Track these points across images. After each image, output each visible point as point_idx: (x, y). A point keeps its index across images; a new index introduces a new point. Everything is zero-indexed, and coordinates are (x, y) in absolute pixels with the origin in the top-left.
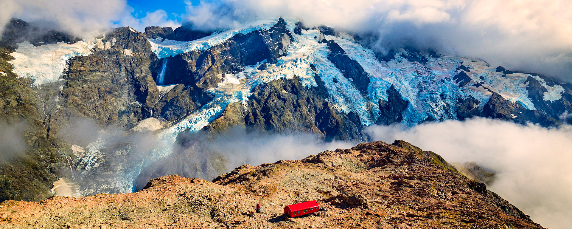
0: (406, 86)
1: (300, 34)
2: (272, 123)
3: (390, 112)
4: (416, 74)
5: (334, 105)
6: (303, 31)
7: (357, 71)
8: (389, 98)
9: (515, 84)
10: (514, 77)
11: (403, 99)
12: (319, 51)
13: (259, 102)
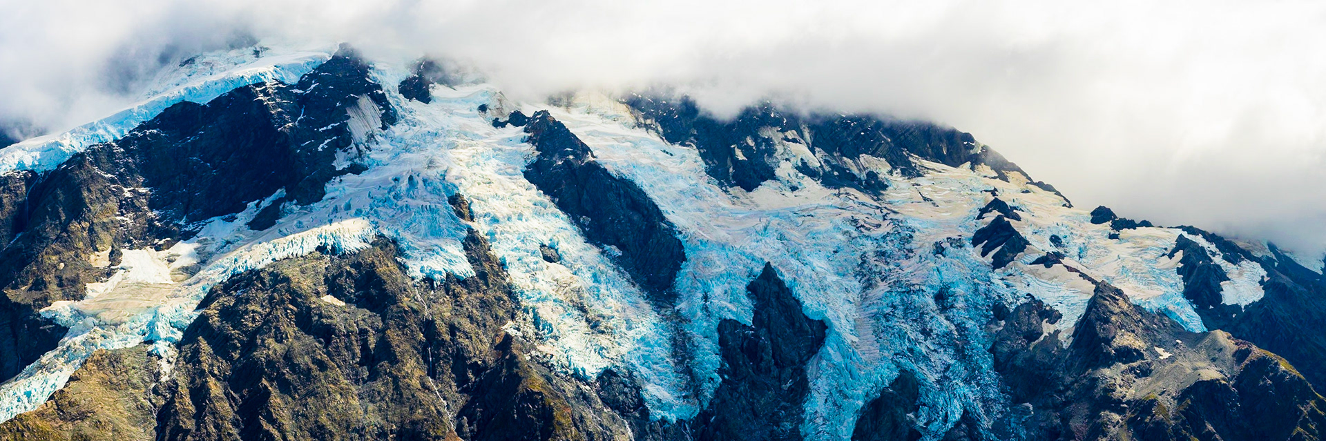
0: (818, 269)
1: (425, 98)
2: (266, 426)
3: (763, 364)
4: (852, 229)
5: (541, 348)
6: (437, 91)
7: (636, 218)
8: (756, 313)
9: (1146, 260)
10: (1142, 238)
11: (808, 313)
12: (492, 153)
13: (221, 344)
